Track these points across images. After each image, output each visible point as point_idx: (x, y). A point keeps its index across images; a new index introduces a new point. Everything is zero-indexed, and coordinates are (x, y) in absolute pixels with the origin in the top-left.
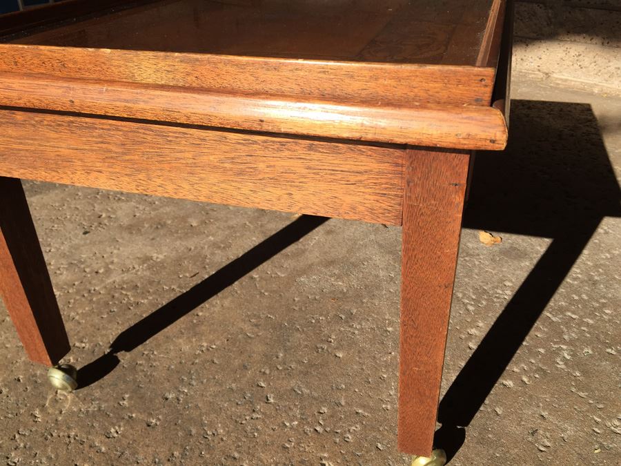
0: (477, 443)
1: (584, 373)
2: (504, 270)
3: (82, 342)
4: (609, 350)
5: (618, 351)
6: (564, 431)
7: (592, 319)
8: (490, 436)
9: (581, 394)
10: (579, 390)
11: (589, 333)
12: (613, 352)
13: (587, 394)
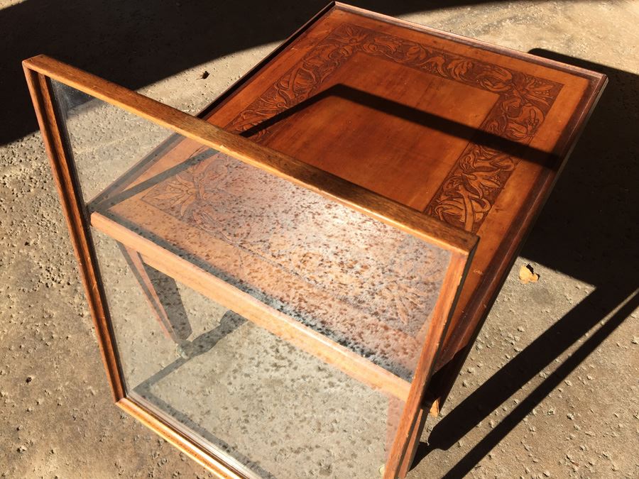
0: (435, 464)
1: (539, 429)
2: (525, 313)
3: (195, 310)
4: (570, 415)
5: (577, 417)
6: (499, 472)
7: (572, 381)
8: (446, 461)
9: (528, 447)
10: (528, 443)
11: (563, 395)
12: (572, 417)
13: (531, 448)
